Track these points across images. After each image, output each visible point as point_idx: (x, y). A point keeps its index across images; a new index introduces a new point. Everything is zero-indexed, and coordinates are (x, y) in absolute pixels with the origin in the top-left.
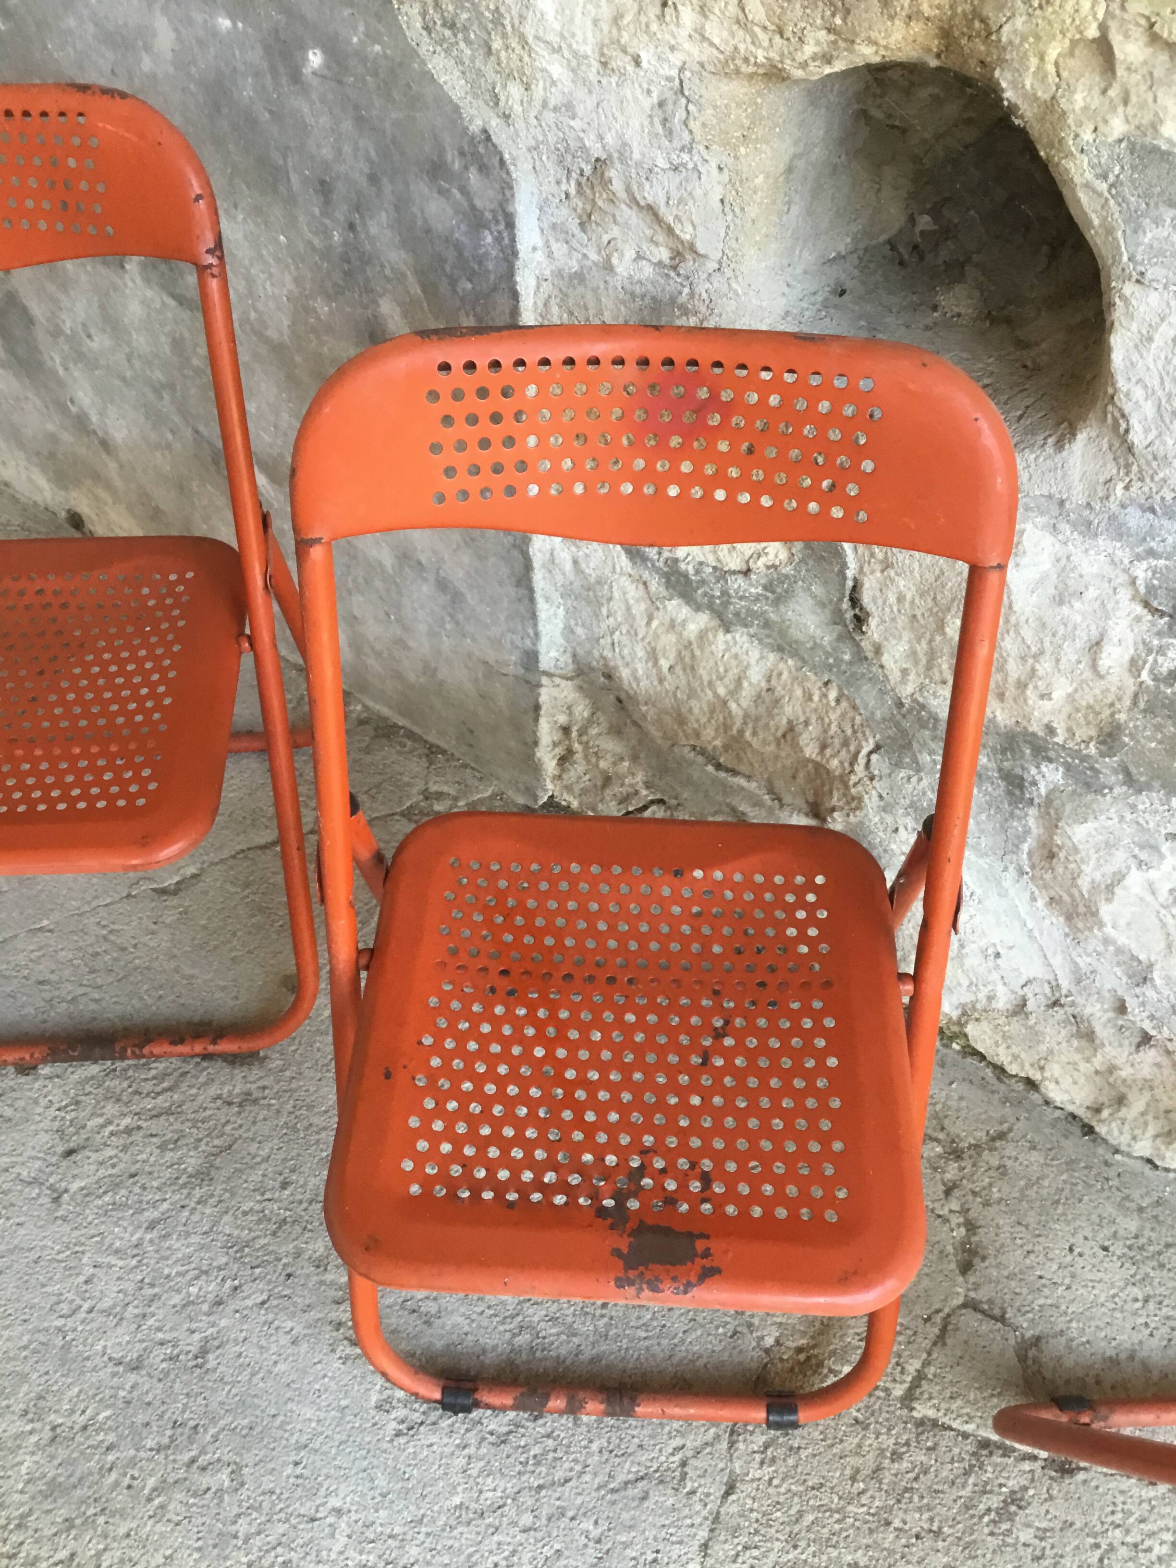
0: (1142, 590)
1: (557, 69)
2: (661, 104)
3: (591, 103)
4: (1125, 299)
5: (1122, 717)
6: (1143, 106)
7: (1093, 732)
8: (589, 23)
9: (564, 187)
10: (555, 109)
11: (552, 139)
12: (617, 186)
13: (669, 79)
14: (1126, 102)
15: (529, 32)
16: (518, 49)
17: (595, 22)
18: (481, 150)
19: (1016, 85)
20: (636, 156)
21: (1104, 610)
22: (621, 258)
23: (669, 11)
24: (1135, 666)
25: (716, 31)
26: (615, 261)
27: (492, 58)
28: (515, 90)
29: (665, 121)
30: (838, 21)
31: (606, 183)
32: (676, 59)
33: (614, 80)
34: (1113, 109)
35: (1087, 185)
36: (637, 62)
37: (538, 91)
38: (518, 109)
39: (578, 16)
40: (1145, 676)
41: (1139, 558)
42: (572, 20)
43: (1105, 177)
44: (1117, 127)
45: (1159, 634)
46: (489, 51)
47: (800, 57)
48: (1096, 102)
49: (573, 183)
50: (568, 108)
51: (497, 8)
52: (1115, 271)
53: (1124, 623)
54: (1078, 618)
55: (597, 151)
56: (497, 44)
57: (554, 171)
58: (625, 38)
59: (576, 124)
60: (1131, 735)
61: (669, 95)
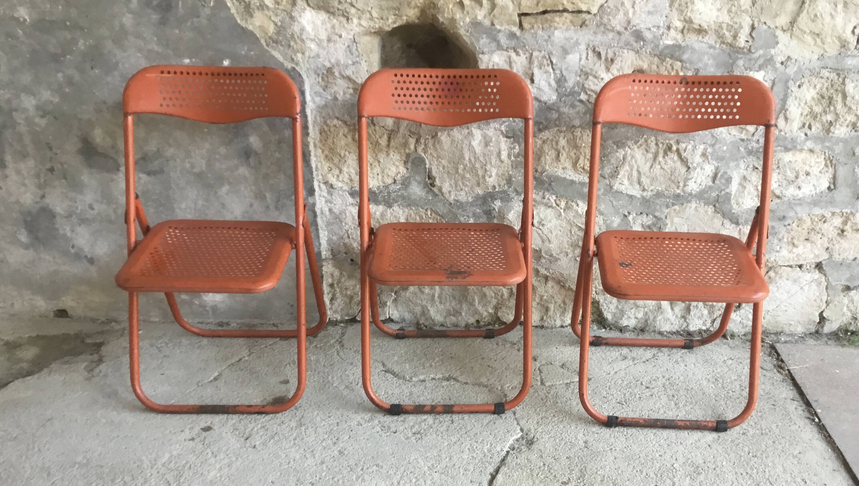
0: (505, 133)
1: (313, 46)
2: (348, 46)
3: (325, 53)
4: (481, 59)
5: (511, 173)
6: (472, 14)
7: (505, 182)
8: (324, 31)
9: (317, 80)
10: (313, 58)
11: (312, 66)
12: (337, 74)
13: (350, 39)
14: (468, 13)
15: (304, 37)
16: (300, 43)
17: (326, 29)
18: (292, 74)
19: (443, 17)
20: (342, 62)
21: (498, 142)
22: (340, 94)
23: (350, 21)
24: (509, 156)
25: (364, 23)
26: (338, 96)
27: (291, 48)
28: (299, 55)
29: (350, 51)
30: (397, 12)
31: (332, 74)
32: (352, 33)
33: (332, 44)
34: (466, 16)
35: (465, 35)
36: (340, 36)
37: (307, 54)
38: (301, 60)
39: (320, 30)
40: (513, 158)
41: (501, 125)
42: (318, 31)
43: (468, 32)
44: (468, 20)
45: (512, 144)
46: (289, 46)
47: (388, 24)
48: (462, 16)
49: (320, 78)
50: (318, 56)
51: (292, 34)
52: (477, 53)
53: (504, 144)
54: (492, 148)
55: (328, 65)
56: (292, 43)
57: (314, 76)
58: (337, 31)
59: (320, 60)
60: (515, 178)
61: (351, 44)
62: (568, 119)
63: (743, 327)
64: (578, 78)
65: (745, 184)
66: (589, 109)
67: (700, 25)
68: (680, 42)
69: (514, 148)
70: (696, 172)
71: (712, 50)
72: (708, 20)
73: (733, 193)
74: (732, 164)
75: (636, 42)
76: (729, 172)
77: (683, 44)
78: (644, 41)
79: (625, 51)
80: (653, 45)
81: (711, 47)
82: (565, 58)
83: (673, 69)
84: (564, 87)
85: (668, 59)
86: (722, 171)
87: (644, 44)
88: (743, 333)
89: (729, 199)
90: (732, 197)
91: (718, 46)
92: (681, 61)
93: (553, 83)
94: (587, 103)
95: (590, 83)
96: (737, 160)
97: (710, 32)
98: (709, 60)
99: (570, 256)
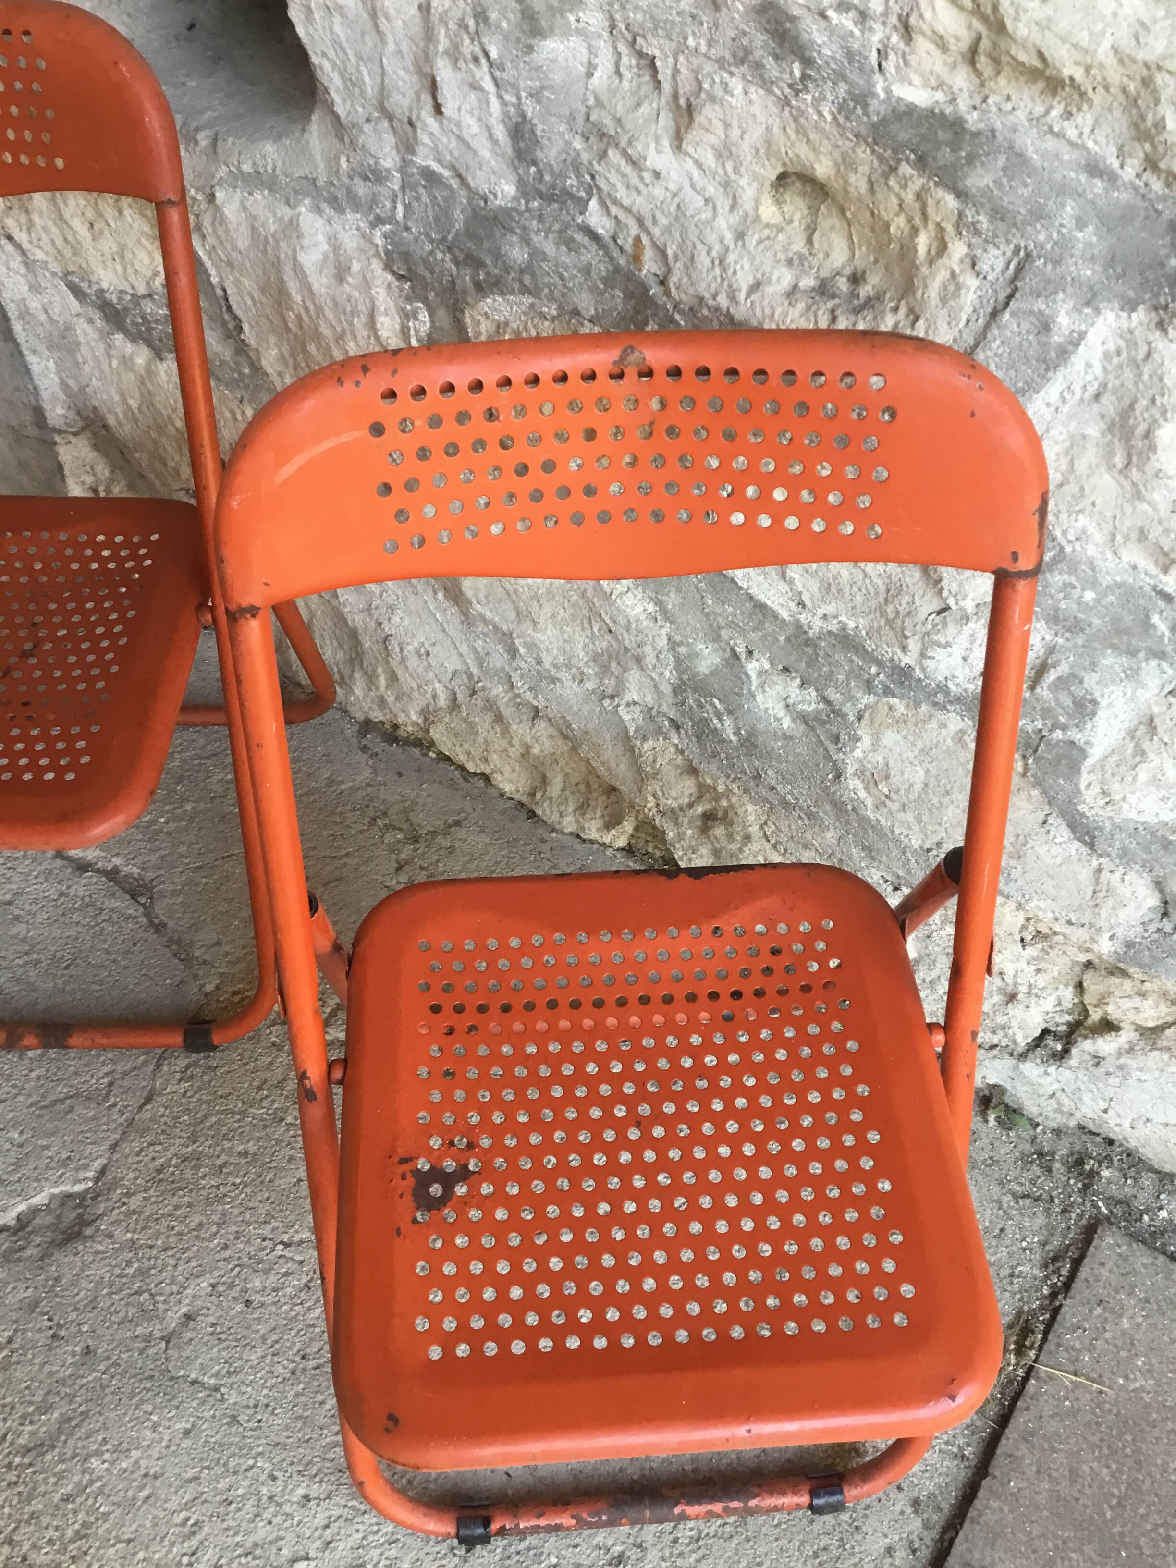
0: (385, 257)
21: (367, 282)
41: (373, 225)
45: (408, 299)
53: (383, 292)
54: (355, 293)
62: (556, 280)
63: (1059, 1110)
64: (578, 144)
65: (1146, 745)
66: (617, 269)
67: (1041, 55)
68: (963, 105)
69: (414, 315)
70: (967, 630)
71: (1099, 185)
72: (1084, 38)
73: (1096, 753)
74: (1109, 660)
75: (777, 57)
76: (1091, 680)
77: (973, 120)
78: (807, 62)
79: (736, 85)
80: (842, 88)
81: (1095, 169)
82: (530, 49)
83: (925, 216)
84: (534, 163)
85: (906, 169)
86: (1063, 669)
87: (804, 77)
88: (1054, 1125)
89: (1074, 768)
90: (1090, 762)
91: (1129, 173)
92: (960, 194)
93: (500, 133)
94: (612, 244)
95: (613, 177)
96: (1132, 653)
97: (1097, 98)
98: (1081, 224)
99: (590, 685)
